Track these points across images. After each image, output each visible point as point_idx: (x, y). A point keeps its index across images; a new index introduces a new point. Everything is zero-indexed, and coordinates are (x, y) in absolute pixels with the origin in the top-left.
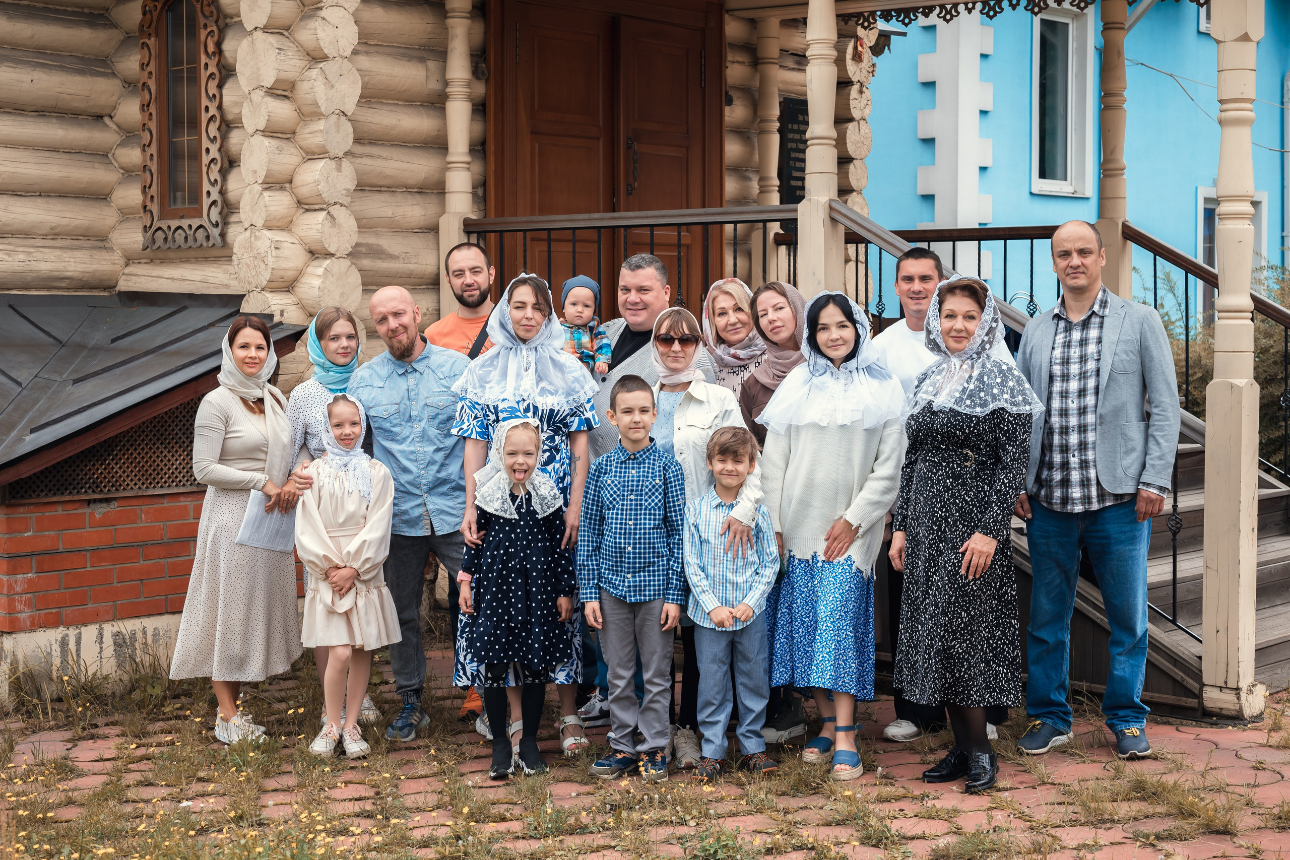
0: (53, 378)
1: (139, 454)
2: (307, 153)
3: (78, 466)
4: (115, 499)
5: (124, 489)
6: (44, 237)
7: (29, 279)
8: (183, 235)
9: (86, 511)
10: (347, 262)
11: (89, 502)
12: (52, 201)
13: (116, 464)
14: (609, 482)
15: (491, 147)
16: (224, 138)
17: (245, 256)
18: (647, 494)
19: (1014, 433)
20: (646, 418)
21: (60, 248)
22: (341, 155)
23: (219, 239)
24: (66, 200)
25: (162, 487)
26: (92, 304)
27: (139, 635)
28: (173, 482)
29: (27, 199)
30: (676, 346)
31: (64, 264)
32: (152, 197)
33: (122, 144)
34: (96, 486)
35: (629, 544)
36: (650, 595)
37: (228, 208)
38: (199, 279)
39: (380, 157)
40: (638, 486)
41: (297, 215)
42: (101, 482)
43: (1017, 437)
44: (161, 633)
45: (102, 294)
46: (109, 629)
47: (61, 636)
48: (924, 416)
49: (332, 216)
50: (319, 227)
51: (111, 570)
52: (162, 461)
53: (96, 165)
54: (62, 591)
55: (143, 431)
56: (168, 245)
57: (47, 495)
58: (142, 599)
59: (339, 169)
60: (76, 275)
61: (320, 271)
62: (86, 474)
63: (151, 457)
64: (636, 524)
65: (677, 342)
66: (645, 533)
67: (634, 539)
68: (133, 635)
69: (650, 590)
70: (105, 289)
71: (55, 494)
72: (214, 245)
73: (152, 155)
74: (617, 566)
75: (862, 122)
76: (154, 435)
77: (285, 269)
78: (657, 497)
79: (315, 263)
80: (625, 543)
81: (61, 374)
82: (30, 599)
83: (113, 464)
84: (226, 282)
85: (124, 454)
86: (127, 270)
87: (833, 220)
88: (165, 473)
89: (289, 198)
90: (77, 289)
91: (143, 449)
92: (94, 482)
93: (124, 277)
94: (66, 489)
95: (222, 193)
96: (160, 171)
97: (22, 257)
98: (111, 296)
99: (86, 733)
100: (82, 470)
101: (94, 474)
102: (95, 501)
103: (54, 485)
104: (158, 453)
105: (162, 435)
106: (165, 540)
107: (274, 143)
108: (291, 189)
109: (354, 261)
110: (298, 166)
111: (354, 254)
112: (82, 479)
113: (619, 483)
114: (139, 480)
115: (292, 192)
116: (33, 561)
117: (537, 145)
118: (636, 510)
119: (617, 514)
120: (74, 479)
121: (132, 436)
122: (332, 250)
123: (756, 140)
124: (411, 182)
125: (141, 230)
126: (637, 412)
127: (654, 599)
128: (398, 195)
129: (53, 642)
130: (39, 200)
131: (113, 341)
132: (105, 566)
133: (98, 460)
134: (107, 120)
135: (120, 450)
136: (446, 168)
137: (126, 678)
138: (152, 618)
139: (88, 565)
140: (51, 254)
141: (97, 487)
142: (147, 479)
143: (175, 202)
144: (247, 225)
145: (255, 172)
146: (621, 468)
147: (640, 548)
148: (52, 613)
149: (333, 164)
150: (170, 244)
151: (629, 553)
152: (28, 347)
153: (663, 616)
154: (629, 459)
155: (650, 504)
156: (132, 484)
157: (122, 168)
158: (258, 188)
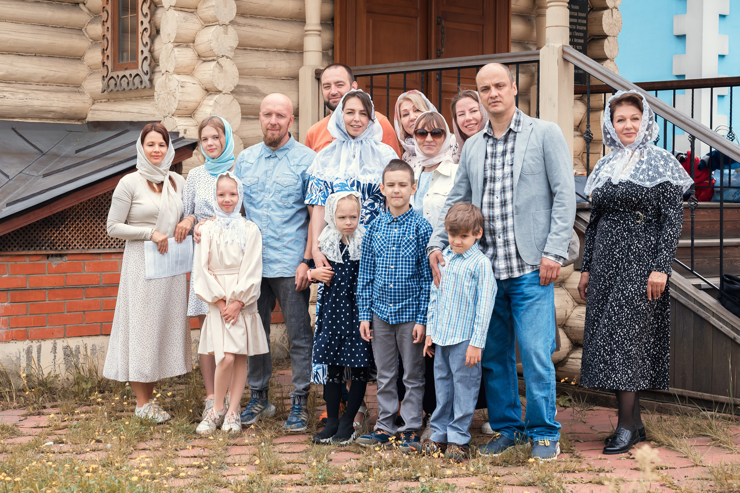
0: (32, 174)
1: (83, 224)
2: (205, 22)
3: (40, 231)
4: (66, 255)
5: (72, 248)
6: (38, 83)
7: (26, 111)
8: (127, 81)
9: (46, 262)
10: (231, 97)
11: (48, 256)
12: (43, 59)
13: (67, 230)
14: (379, 237)
15: (337, 22)
16: (153, 14)
17: (162, 92)
18: (403, 246)
19: (674, 200)
20: (404, 190)
21: (48, 91)
22: (227, 23)
23: (148, 83)
24: (53, 59)
25: (99, 248)
26: (69, 130)
27: (82, 350)
28: (107, 245)
29: (26, 58)
30: (429, 138)
31: (50, 102)
32: (108, 56)
33: (91, 22)
34: (52, 246)
35: (391, 282)
36: (406, 318)
37: (154, 62)
38: (136, 111)
39: (257, 26)
40: (398, 240)
41: (198, 64)
42: (56, 243)
43: (676, 202)
44: (97, 349)
45: (76, 123)
46: (61, 344)
47: (27, 346)
48: (607, 188)
49: (220, 65)
50: (211, 72)
51: (63, 303)
52: (99, 230)
53: (74, 36)
54: (28, 316)
55: (86, 209)
56: (117, 89)
57: (18, 249)
58: (84, 324)
59: (226, 33)
60: (58, 109)
61: (212, 103)
62: (46, 237)
63: (91, 227)
64: (396, 268)
65: (429, 135)
66: (402, 275)
67: (395, 278)
68: (78, 348)
69: (406, 315)
70: (79, 120)
71: (24, 249)
72: (145, 87)
73: (108, 28)
74: (383, 297)
75: (614, 10)
76: (94, 212)
77: (188, 101)
78: (411, 249)
79: (209, 97)
80: (388, 282)
81: (38, 172)
82: (5, 320)
83: (64, 231)
84: (153, 112)
85: (73, 224)
86: (93, 107)
87: (565, 60)
88: (102, 239)
89: (192, 53)
90: (59, 119)
91: (86, 221)
92: (51, 243)
93: (91, 112)
94: (32, 246)
95: (151, 51)
96: (113, 39)
97: (21, 96)
98: (83, 125)
99: (36, 411)
100: (43, 234)
101: (51, 237)
102: (52, 255)
103: (24, 243)
104: (96, 224)
105: (99, 212)
106: (101, 285)
107: (182, 14)
108: (194, 46)
109: (237, 97)
110: (199, 30)
111: (236, 92)
112: (43, 240)
113: (386, 238)
114: (83, 242)
115: (195, 49)
116: (9, 295)
117: (371, 21)
118: (396, 258)
119: (383, 260)
120: (37, 240)
121: (78, 212)
122: (220, 89)
123: (534, 21)
124: (280, 44)
125: (101, 79)
126: (397, 186)
127: (409, 322)
128: (270, 53)
129: (22, 350)
130: (35, 59)
131: (77, 152)
132: (58, 300)
133: (54, 228)
134: (81, 5)
135: (70, 221)
136: (304, 35)
137: (71, 377)
138: (91, 338)
139: (47, 299)
140: (42, 95)
141: (54, 246)
142: (88, 242)
143: (122, 59)
144: (163, 71)
145: (169, 35)
146: (388, 227)
147: (399, 285)
148: (21, 331)
149: (221, 29)
150: (118, 88)
151: (391, 289)
152: (20, 154)
153: (414, 334)
154: (393, 221)
155: (405, 254)
156: (78, 245)
157: (91, 39)
158: (171, 45)
